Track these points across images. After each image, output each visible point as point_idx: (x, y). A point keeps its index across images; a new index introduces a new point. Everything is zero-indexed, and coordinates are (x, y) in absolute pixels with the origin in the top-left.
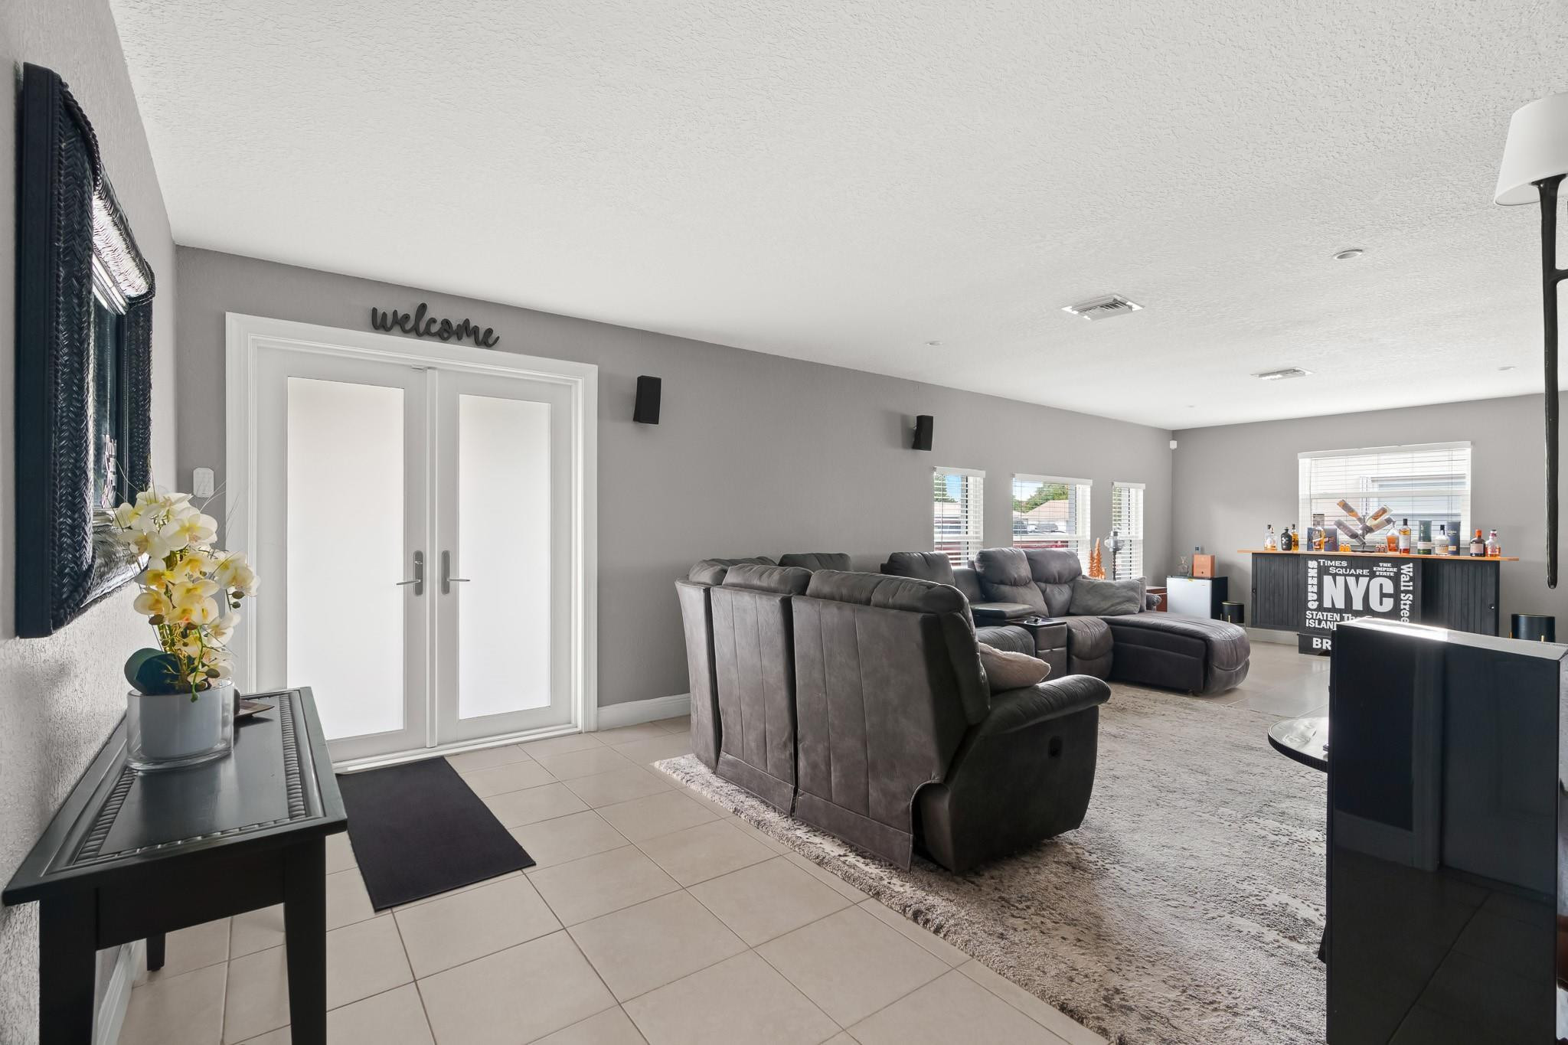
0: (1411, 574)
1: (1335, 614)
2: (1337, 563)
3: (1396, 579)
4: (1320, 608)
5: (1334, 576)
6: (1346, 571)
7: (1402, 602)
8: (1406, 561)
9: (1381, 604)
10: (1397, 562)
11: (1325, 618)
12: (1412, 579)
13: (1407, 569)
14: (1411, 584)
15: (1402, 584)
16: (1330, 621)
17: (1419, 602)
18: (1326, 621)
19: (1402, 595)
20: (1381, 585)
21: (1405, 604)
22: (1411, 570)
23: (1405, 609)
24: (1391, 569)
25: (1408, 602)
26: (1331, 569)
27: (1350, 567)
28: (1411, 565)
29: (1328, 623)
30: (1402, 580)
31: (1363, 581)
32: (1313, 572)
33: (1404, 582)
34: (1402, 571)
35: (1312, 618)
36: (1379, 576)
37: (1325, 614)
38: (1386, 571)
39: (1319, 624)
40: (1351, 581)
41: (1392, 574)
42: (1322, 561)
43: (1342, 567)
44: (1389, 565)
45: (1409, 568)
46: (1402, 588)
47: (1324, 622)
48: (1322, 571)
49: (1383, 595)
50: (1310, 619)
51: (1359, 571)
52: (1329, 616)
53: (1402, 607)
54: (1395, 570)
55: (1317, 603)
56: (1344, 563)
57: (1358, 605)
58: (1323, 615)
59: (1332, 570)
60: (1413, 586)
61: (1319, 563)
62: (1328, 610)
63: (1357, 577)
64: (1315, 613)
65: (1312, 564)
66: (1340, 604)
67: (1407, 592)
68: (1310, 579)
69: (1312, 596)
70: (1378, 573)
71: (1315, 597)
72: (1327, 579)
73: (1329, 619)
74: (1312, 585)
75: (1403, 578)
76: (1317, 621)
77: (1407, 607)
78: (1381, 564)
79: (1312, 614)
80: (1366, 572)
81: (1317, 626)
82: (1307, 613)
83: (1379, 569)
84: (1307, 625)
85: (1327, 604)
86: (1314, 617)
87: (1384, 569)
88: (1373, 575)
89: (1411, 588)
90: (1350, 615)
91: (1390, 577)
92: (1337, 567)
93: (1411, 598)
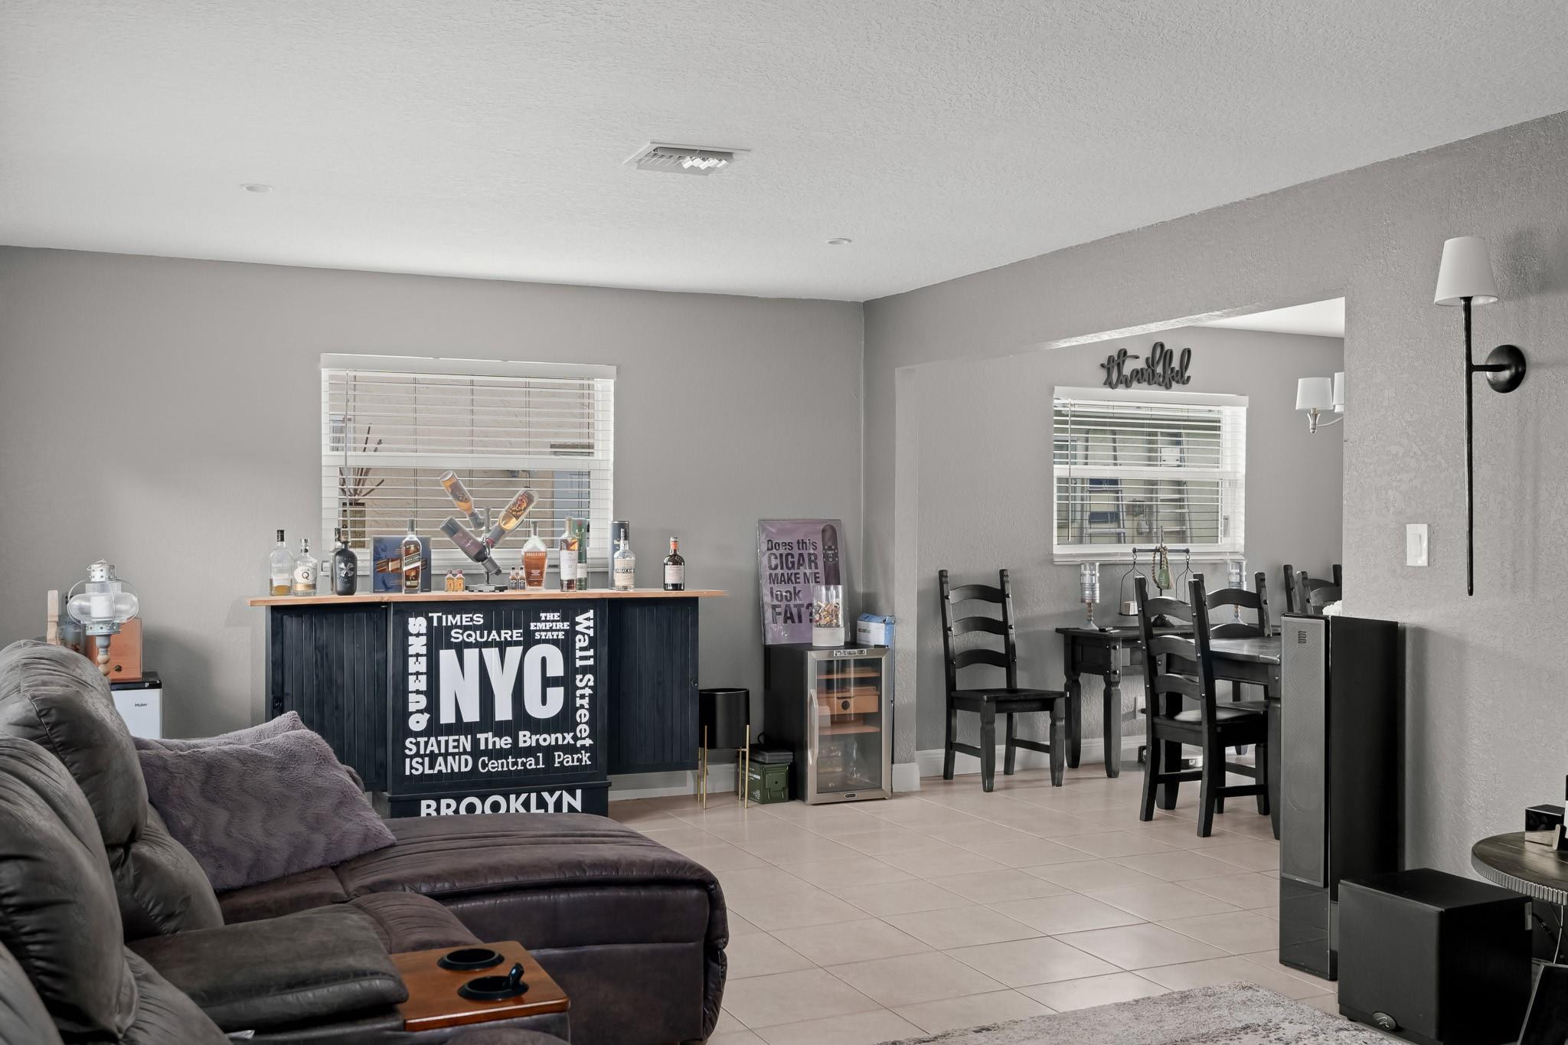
0: (591, 632)
1: (462, 738)
2: (464, 619)
3: (566, 646)
4: (434, 728)
5: (460, 648)
6: (482, 636)
7: (578, 693)
8: (583, 605)
9: (544, 702)
10: (569, 609)
11: (443, 751)
12: (593, 643)
13: (585, 622)
14: (591, 653)
15: (579, 654)
16: (453, 755)
17: (604, 690)
18: (445, 755)
19: (579, 677)
20: (544, 660)
21: (582, 697)
22: (591, 623)
23: (582, 706)
24: (560, 625)
25: (588, 692)
26: (453, 633)
27: (487, 627)
28: (591, 614)
29: (450, 758)
30: (578, 645)
31: (514, 653)
32: (417, 645)
33: (582, 649)
34: (578, 628)
35: (417, 754)
36: (539, 642)
37: (443, 739)
38: (551, 630)
39: (432, 767)
40: (491, 655)
41: (561, 635)
42: (435, 615)
43: (474, 628)
44: (556, 616)
45: (588, 619)
46: (579, 663)
47: (440, 759)
48: (437, 639)
49: (547, 682)
50: (412, 757)
51: (506, 634)
52: (451, 744)
53: (579, 702)
54: (566, 625)
55: (427, 716)
56: (479, 619)
57: (503, 711)
58: (439, 743)
59: (457, 636)
60: (595, 657)
61: (430, 620)
62: (449, 730)
63: (502, 646)
64: (422, 740)
65: (417, 624)
66: (472, 714)
67: (585, 670)
68: (412, 660)
69: (417, 702)
70: (537, 636)
71: (423, 701)
72: (447, 657)
73: (451, 750)
74: (417, 674)
75: (581, 642)
76: (427, 759)
77: (585, 702)
78: (543, 615)
79: (417, 744)
80: (516, 634)
81: (427, 771)
82: (408, 743)
83: (541, 626)
84: (407, 773)
85: (447, 717)
86: (422, 752)
87: (549, 625)
88: (529, 641)
89: (591, 662)
90: (490, 734)
91: (555, 642)
92: (466, 628)
93: (591, 683)
